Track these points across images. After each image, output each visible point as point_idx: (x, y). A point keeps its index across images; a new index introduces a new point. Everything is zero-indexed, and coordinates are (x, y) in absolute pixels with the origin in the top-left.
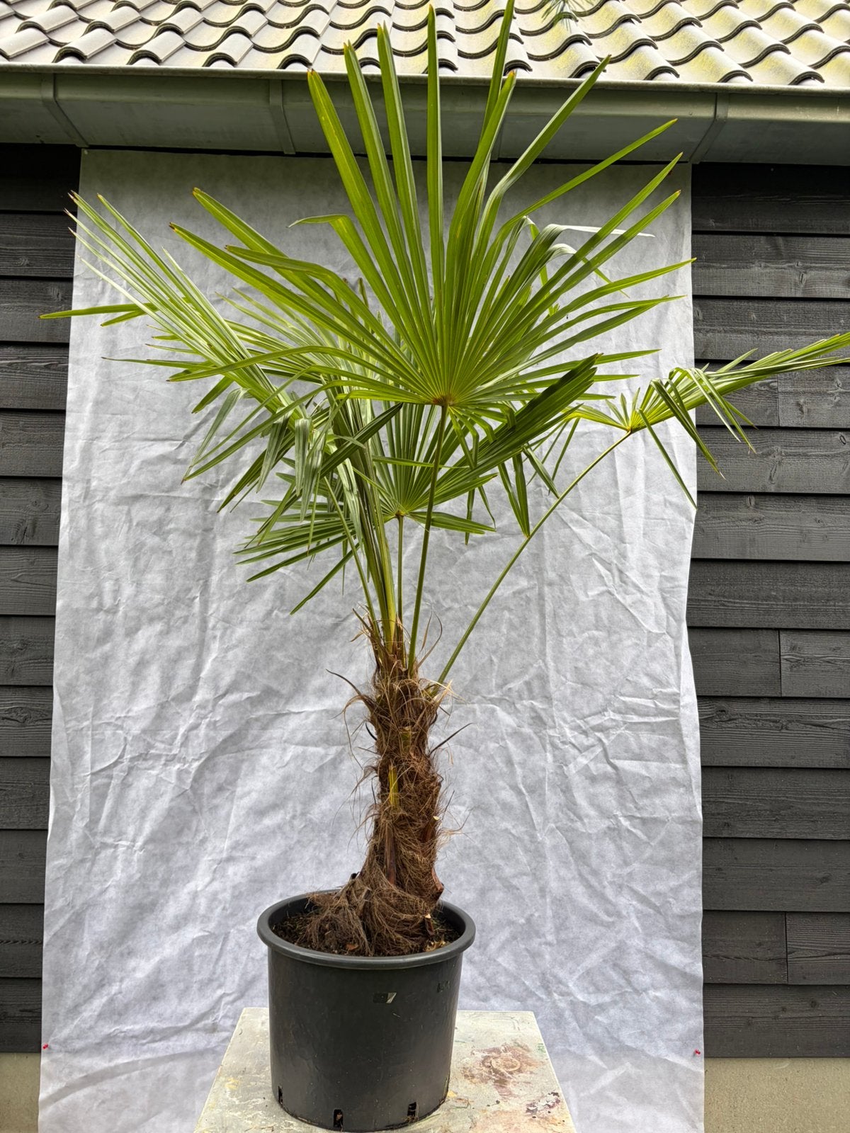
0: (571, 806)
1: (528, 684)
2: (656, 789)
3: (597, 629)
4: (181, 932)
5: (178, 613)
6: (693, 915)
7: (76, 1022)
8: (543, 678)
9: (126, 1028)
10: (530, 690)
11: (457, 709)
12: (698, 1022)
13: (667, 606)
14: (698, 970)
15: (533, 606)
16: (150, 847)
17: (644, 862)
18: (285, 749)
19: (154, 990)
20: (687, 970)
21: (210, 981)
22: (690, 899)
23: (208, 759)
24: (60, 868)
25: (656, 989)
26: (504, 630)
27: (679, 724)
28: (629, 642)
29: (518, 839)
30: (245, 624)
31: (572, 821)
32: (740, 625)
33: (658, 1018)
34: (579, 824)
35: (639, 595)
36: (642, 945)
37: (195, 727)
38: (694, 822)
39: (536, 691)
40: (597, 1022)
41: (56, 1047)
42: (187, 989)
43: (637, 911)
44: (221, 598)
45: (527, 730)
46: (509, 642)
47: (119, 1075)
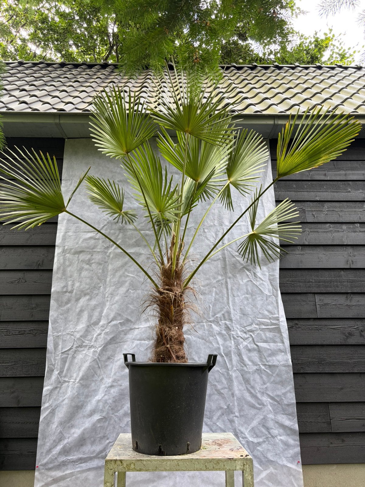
0: (242, 361)
1: (223, 315)
2: (273, 353)
3: (247, 294)
4: (92, 417)
5: (95, 292)
6: (292, 404)
7: (50, 456)
8: (229, 313)
9: (70, 458)
10: (224, 317)
11: (197, 325)
12: (298, 449)
13: (272, 285)
14: (296, 427)
15: (224, 286)
16: (81, 382)
17: (272, 383)
18: (133, 342)
19: (81, 442)
20: (292, 427)
21: (104, 437)
22: (290, 397)
23: (104, 347)
24: (48, 390)
25: (280, 436)
26: (214, 295)
27: (280, 328)
28: (259, 299)
29: (223, 374)
30: (119, 295)
31: (242, 367)
32: (300, 292)
33: (282, 448)
34: (245, 368)
35: (261, 281)
36: (273, 417)
37: (100, 334)
38: (289, 366)
39: (227, 317)
40: (258, 450)
41: (41, 467)
42: (95, 440)
43: (270, 403)
44: (110, 286)
45: (224, 332)
46: (215, 299)
47: (67, 478)
